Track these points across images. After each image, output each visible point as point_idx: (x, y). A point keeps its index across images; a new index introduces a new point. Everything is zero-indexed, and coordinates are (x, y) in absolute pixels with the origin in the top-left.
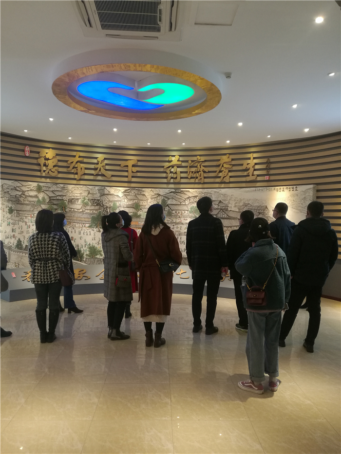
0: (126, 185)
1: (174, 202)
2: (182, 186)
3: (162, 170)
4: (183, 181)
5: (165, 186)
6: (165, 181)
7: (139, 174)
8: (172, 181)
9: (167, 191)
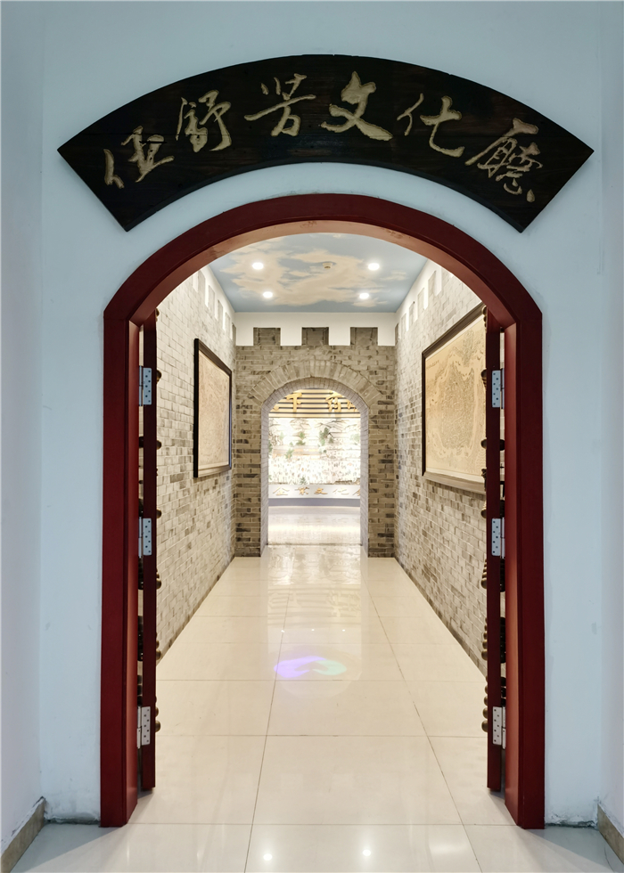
0: (292, 415)
1: (336, 430)
2: (342, 415)
3: (324, 401)
4: (343, 411)
5: (327, 415)
6: (327, 411)
7: (303, 406)
8: (333, 411)
9: (329, 420)
